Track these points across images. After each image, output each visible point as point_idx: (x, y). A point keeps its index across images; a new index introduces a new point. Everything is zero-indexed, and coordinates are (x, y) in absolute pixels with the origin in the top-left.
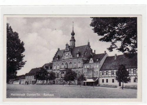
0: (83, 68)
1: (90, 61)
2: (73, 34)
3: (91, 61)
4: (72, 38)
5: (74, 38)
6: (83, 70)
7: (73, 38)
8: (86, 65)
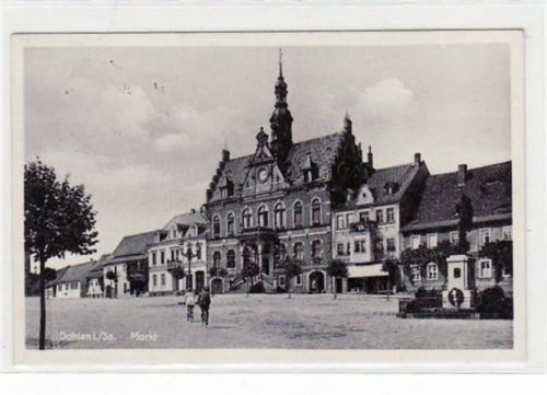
0: (330, 225)
1: (361, 196)
2: (281, 90)
3: (364, 195)
4: (277, 106)
5: (285, 105)
6: (330, 233)
7: (282, 105)
8: (345, 213)
